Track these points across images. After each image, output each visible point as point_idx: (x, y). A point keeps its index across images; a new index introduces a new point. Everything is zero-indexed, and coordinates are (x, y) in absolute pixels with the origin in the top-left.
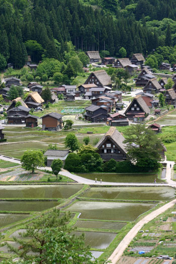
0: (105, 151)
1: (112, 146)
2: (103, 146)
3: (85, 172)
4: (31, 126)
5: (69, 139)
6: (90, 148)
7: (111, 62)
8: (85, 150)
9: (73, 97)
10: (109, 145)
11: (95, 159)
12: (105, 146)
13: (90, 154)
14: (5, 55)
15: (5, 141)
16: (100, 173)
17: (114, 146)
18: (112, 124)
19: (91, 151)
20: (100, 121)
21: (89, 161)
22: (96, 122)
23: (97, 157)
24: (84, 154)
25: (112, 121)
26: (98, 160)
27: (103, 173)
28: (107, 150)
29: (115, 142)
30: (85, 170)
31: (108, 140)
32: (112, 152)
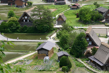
0: (24, 21)
1: (28, 18)
2: (23, 18)
3: (10, 33)
4: (11, 5)
5: (10, 14)
6: (14, 19)
10: (26, 17)
11: (15, 25)
12: (24, 18)
13: (13, 23)
16: (18, 33)
18: (56, 4)
19: (14, 21)
20: (52, 2)
21: (12, 26)
23: (17, 24)
25: (56, 2)
26: (17, 26)
27: (19, 33)
28: (25, 20)
30: (10, 31)
31: (25, 14)
32: (28, 21)
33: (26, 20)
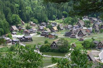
4: (46, 37)
7: (91, 19)
9: (69, 29)
10: (54, 44)
14: (56, 16)
15: (33, 41)
20: (68, 36)
22: (67, 36)
24: (46, 46)
30: (45, 51)
33: (54, 46)
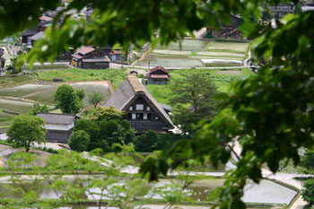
1: (145, 108)
2: (131, 108)
5: (63, 95)
6: (113, 112)
8: (105, 115)
10: (140, 107)
12: (134, 109)
13: (115, 122)
17: (148, 109)
18: (83, 66)
19: (114, 117)
21: (115, 133)
23: (124, 125)
24: (104, 121)
25: (84, 61)
26: (128, 133)
28: (137, 115)
29: (151, 102)
31: (141, 98)
32: (145, 117)
